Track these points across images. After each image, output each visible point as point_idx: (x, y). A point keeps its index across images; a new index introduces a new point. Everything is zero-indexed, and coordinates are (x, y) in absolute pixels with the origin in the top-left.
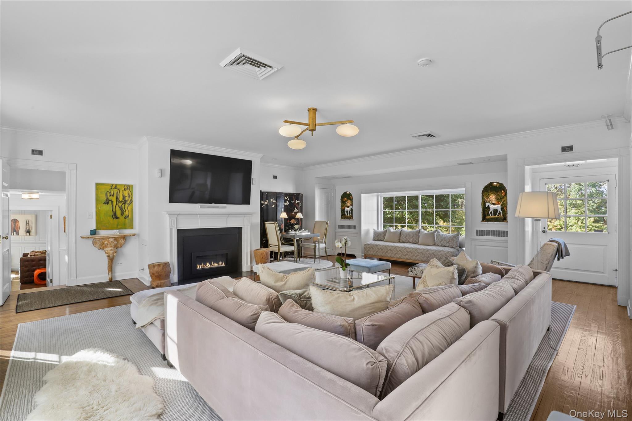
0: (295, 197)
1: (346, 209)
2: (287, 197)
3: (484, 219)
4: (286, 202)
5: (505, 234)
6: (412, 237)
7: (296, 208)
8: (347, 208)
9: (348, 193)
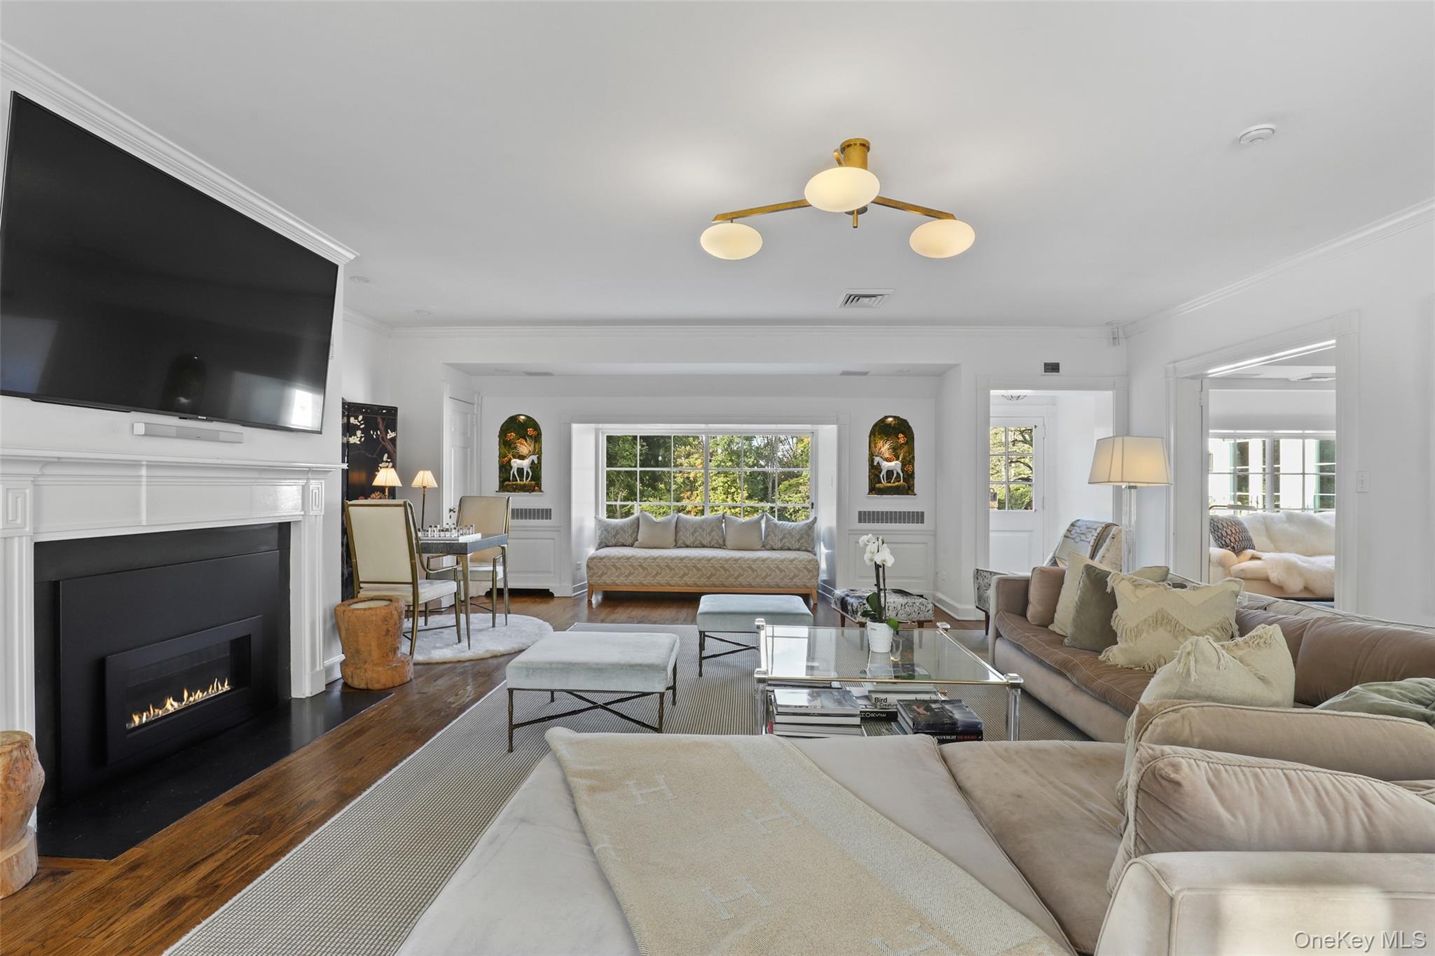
0: (383, 420)
1: (516, 463)
2: (356, 418)
3: (874, 489)
4: (355, 435)
5: (918, 517)
6: (710, 534)
7: (386, 456)
8: (519, 461)
9: (523, 417)
